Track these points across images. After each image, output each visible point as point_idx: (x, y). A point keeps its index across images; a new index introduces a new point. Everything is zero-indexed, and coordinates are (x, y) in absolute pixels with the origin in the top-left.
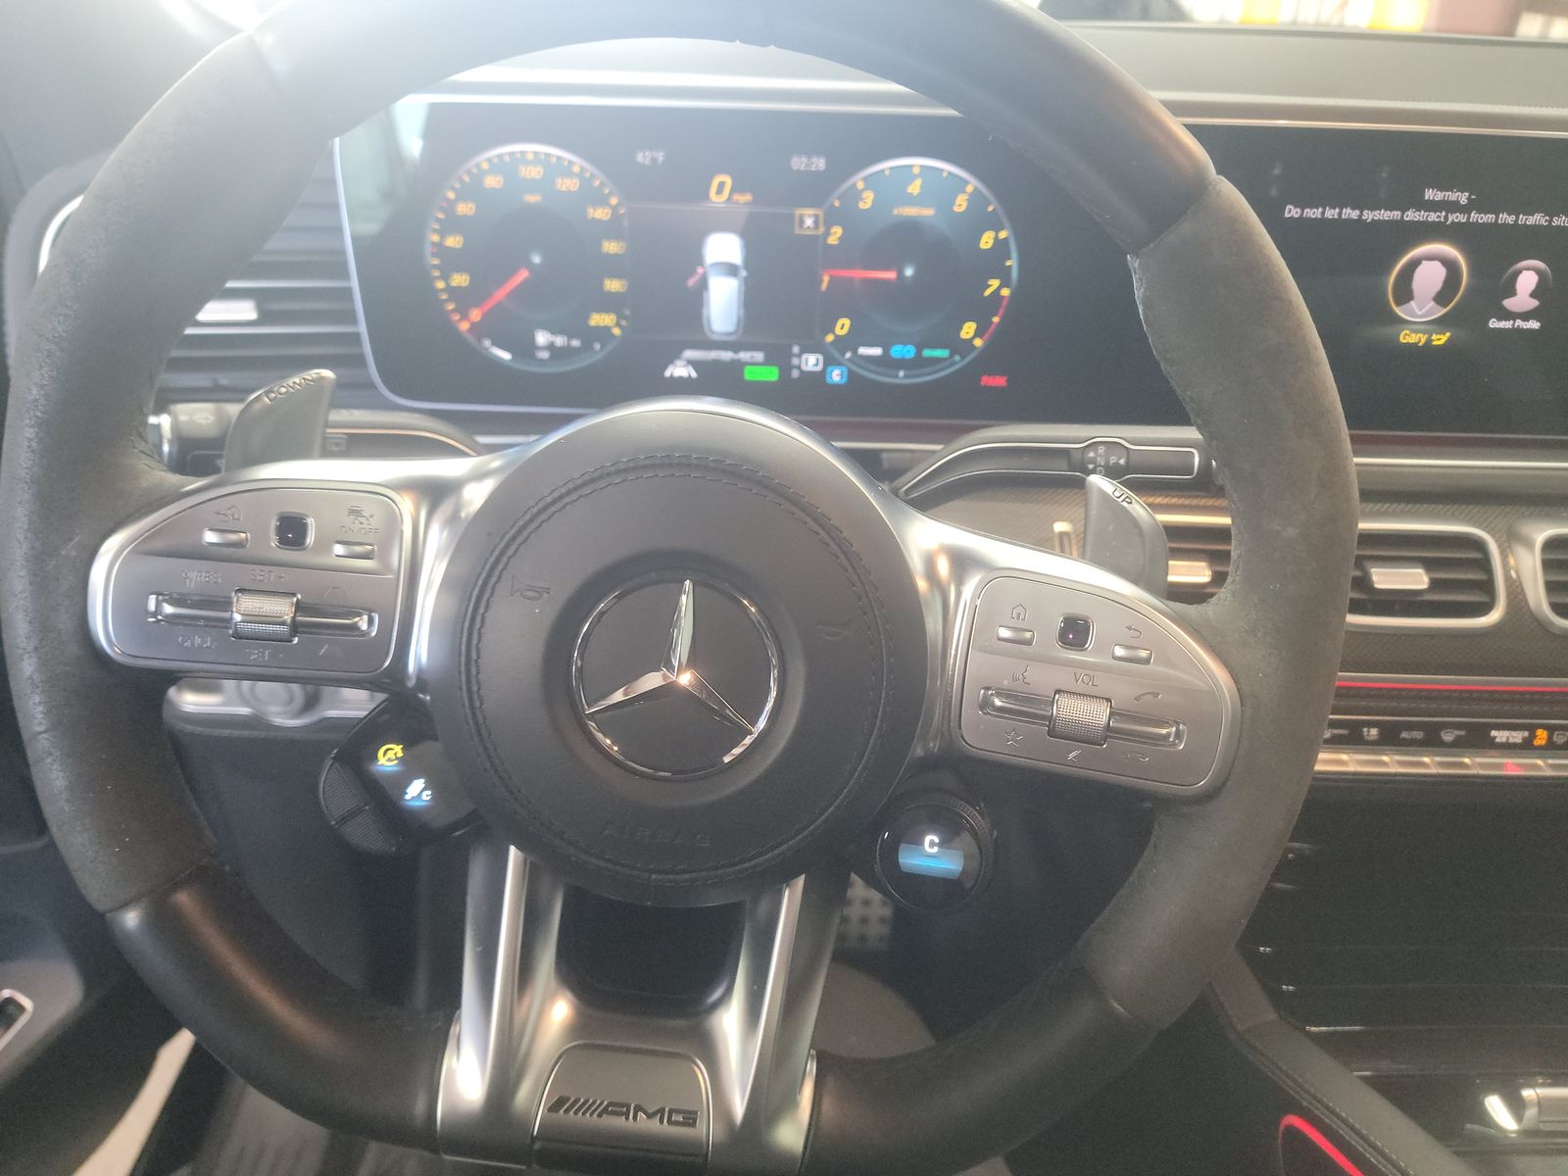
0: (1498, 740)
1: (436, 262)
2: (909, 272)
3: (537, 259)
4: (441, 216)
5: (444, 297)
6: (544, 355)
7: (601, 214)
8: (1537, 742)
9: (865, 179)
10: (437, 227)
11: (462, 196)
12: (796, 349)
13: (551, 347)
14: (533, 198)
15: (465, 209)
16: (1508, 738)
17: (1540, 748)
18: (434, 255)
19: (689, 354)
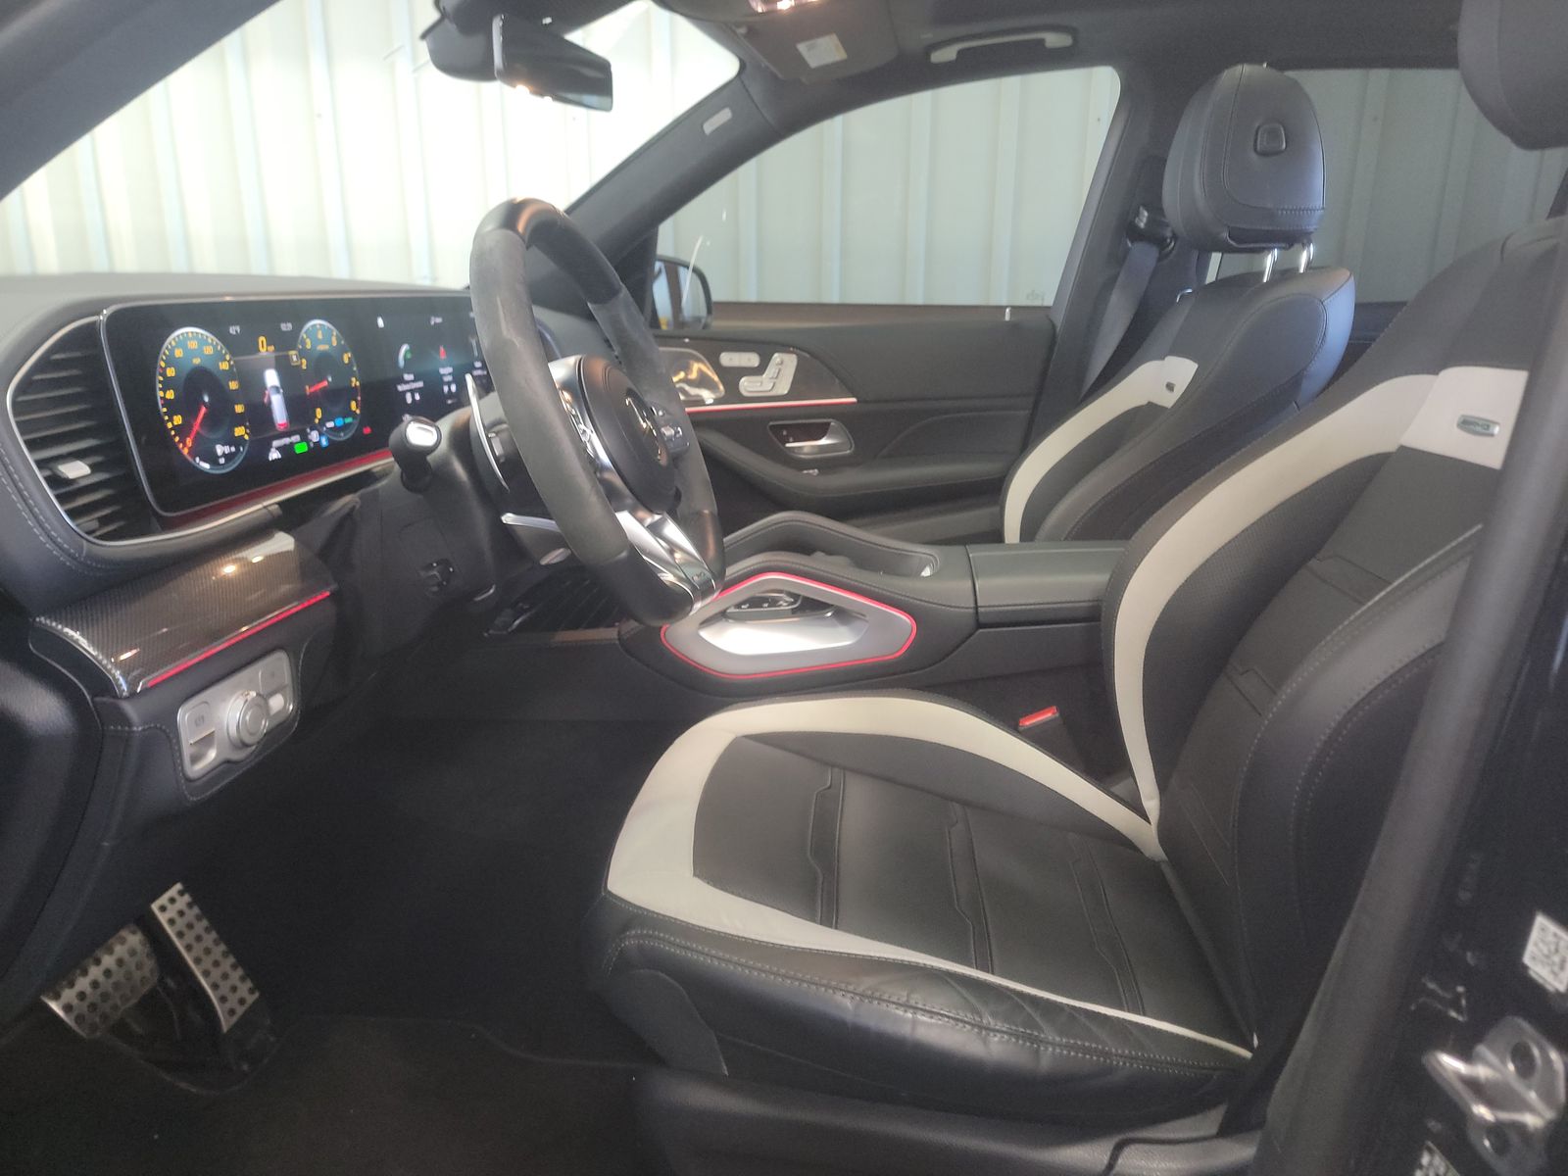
1: (165, 410)
2: (330, 379)
3: (206, 399)
4: (161, 378)
5: (173, 433)
6: (222, 461)
7: (224, 366)
9: (306, 332)
10: (161, 386)
11: (169, 364)
12: (308, 430)
13: (224, 455)
14: (197, 361)
15: (171, 372)
18: (163, 406)
19: (276, 443)
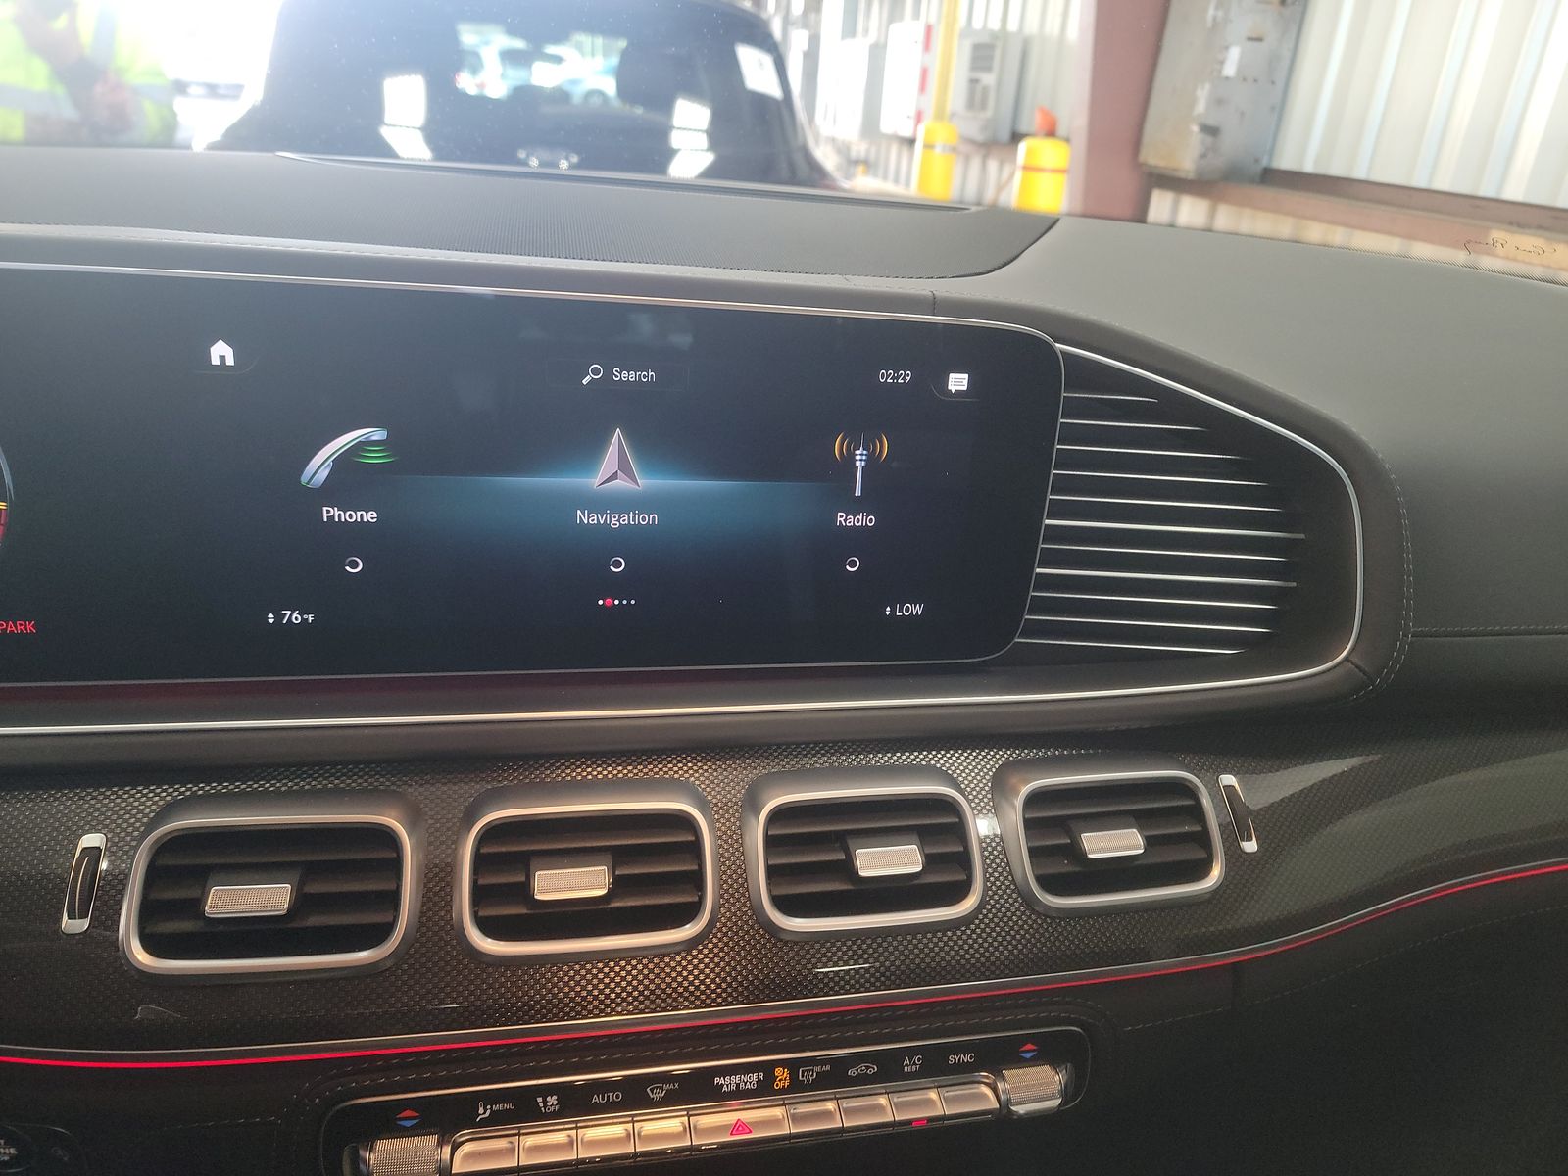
0: (725, 1088)
8: (779, 1085)
16: (738, 1085)
17: (783, 1091)
